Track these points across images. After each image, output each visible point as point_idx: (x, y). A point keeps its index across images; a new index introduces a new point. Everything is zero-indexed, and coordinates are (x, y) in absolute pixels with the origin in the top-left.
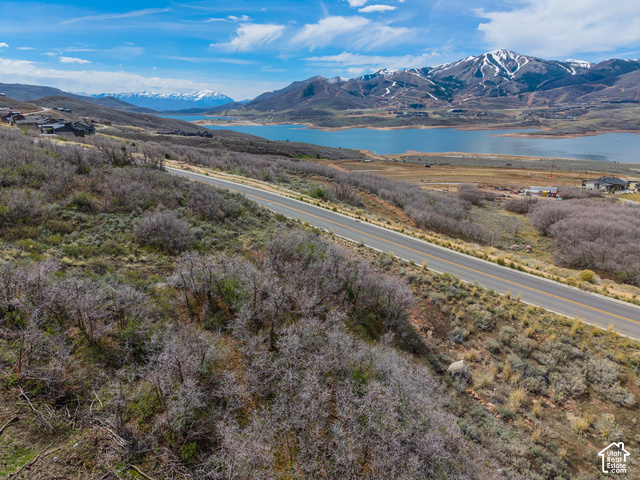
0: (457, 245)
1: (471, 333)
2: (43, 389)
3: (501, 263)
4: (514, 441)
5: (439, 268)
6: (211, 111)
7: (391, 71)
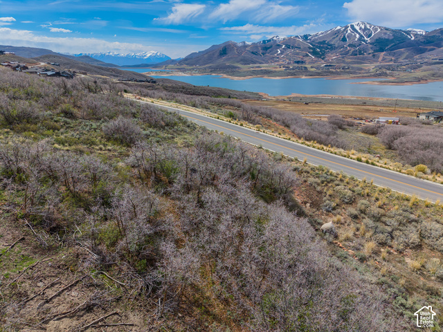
0: (328, 149)
1: (337, 205)
2: (41, 222)
3: (359, 160)
4: (367, 274)
5: (315, 163)
6: (155, 66)
7: (281, 37)
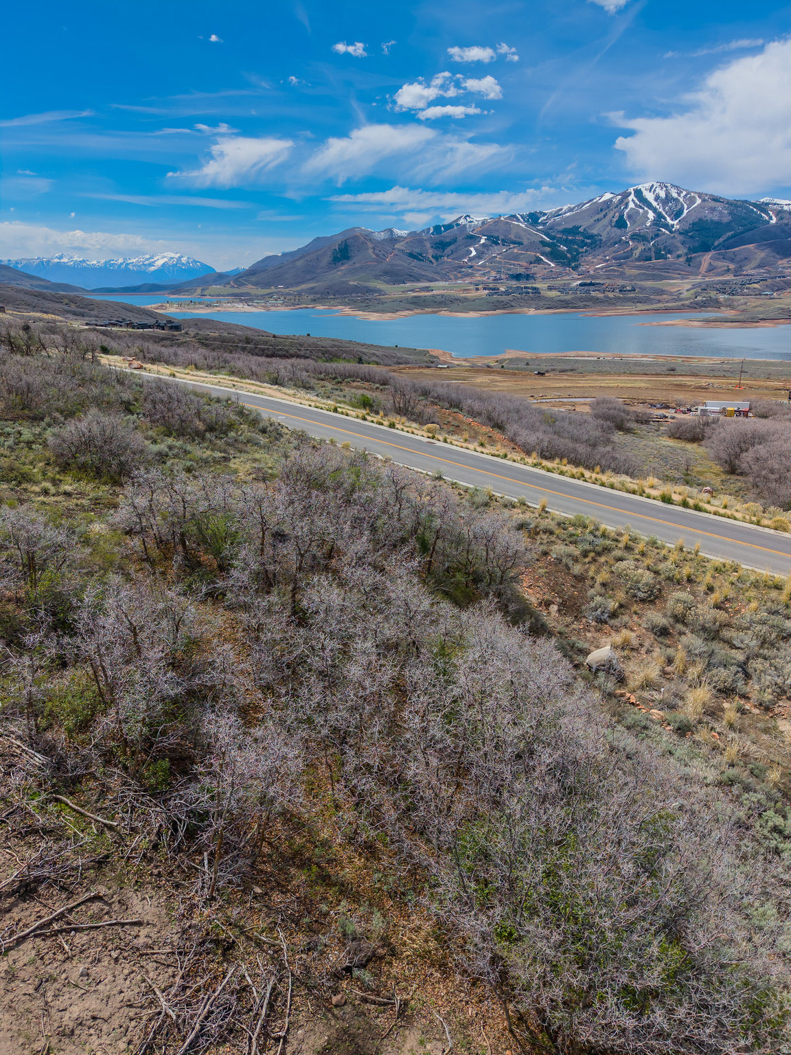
0: (594, 476)
1: (621, 606)
3: (666, 499)
5: (566, 509)
6: (176, 289)
7: (477, 219)
